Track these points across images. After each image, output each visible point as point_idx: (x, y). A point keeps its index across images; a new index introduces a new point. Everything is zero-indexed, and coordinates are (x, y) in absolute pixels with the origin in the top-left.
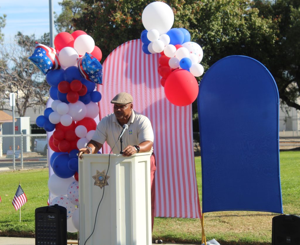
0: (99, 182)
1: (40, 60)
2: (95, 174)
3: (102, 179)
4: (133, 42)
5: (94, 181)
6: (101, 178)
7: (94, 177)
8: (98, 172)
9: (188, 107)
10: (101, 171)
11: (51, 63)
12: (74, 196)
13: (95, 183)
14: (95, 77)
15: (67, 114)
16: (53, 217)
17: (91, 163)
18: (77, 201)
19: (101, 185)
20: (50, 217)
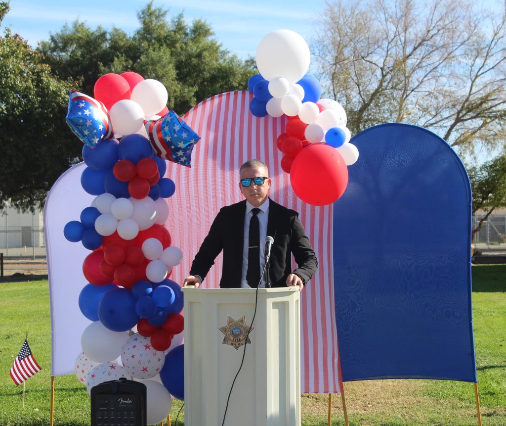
0: (232, 338)
1: (87, 122)
2: (225, 324)
3: (237, 333)
4: (228, 95)
5: (223, 336)
6: (237, 331)
7: (224, 330)
8: (231, 321)
9: (326, 207)
10: (236, 319)
11: (103, 127)
12: (140, 362)
13: (224, 340)
14: (183, 154)
15: (129, 218)
16: (129, 401)
17: (218, 304)
18: (146, 371)
19: (237, 344)
20: (123, 402)
